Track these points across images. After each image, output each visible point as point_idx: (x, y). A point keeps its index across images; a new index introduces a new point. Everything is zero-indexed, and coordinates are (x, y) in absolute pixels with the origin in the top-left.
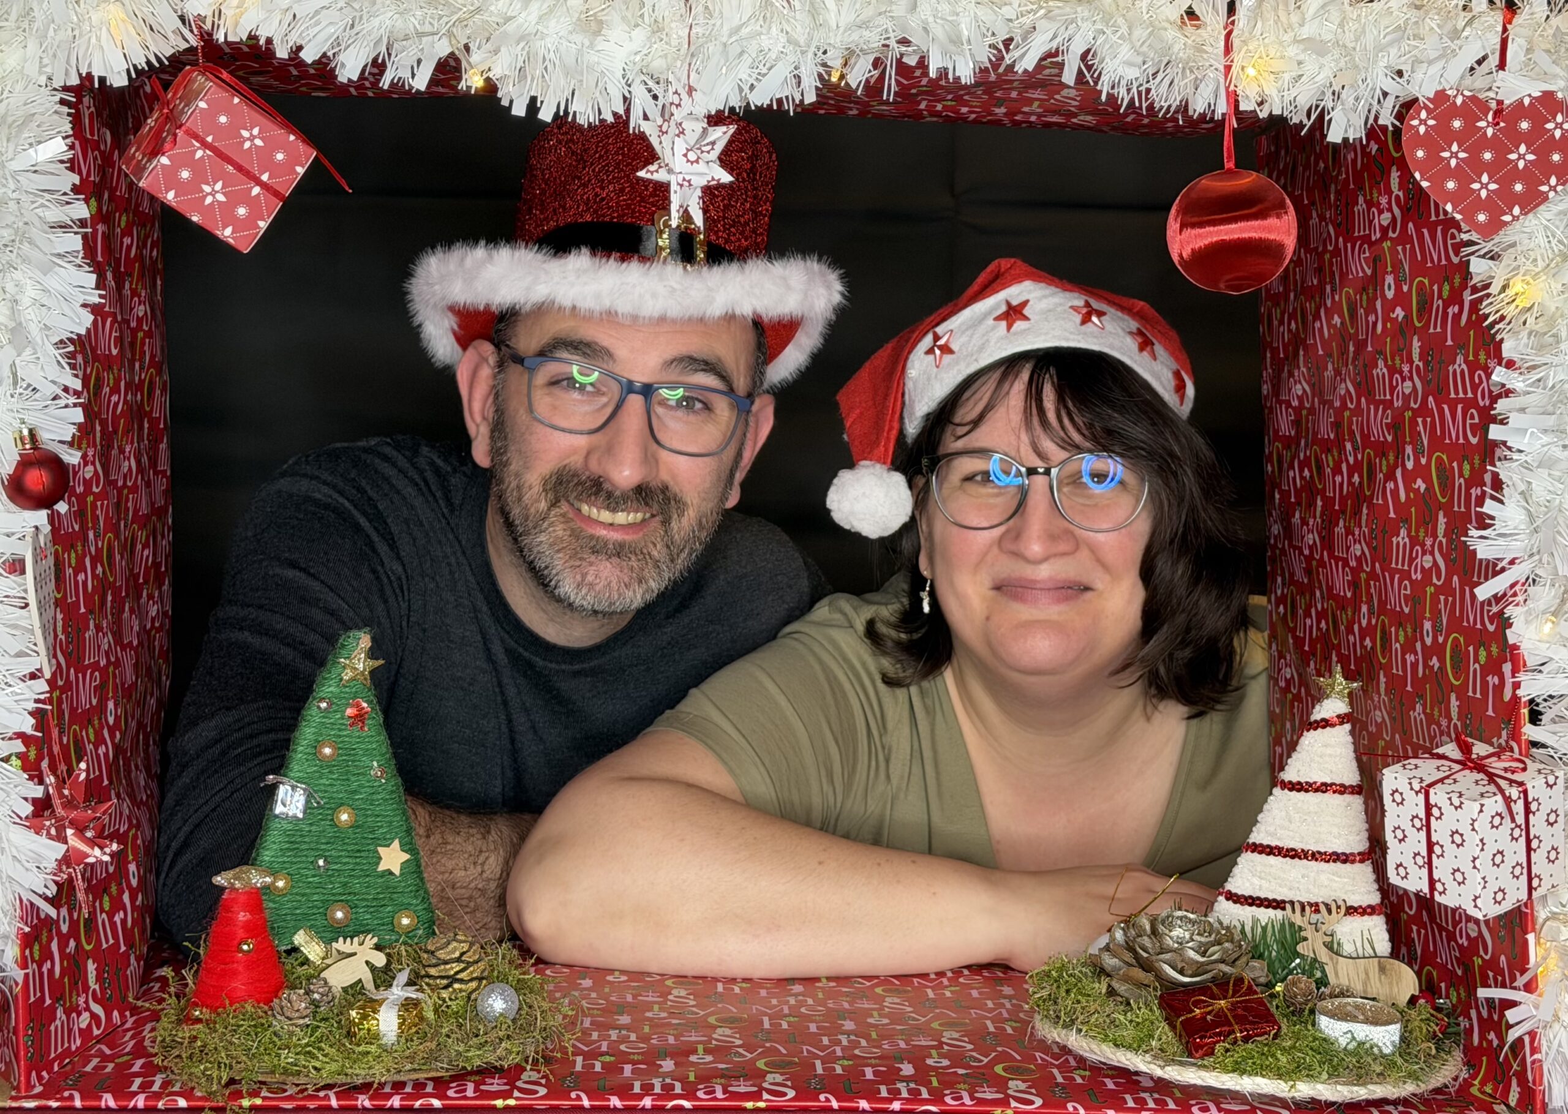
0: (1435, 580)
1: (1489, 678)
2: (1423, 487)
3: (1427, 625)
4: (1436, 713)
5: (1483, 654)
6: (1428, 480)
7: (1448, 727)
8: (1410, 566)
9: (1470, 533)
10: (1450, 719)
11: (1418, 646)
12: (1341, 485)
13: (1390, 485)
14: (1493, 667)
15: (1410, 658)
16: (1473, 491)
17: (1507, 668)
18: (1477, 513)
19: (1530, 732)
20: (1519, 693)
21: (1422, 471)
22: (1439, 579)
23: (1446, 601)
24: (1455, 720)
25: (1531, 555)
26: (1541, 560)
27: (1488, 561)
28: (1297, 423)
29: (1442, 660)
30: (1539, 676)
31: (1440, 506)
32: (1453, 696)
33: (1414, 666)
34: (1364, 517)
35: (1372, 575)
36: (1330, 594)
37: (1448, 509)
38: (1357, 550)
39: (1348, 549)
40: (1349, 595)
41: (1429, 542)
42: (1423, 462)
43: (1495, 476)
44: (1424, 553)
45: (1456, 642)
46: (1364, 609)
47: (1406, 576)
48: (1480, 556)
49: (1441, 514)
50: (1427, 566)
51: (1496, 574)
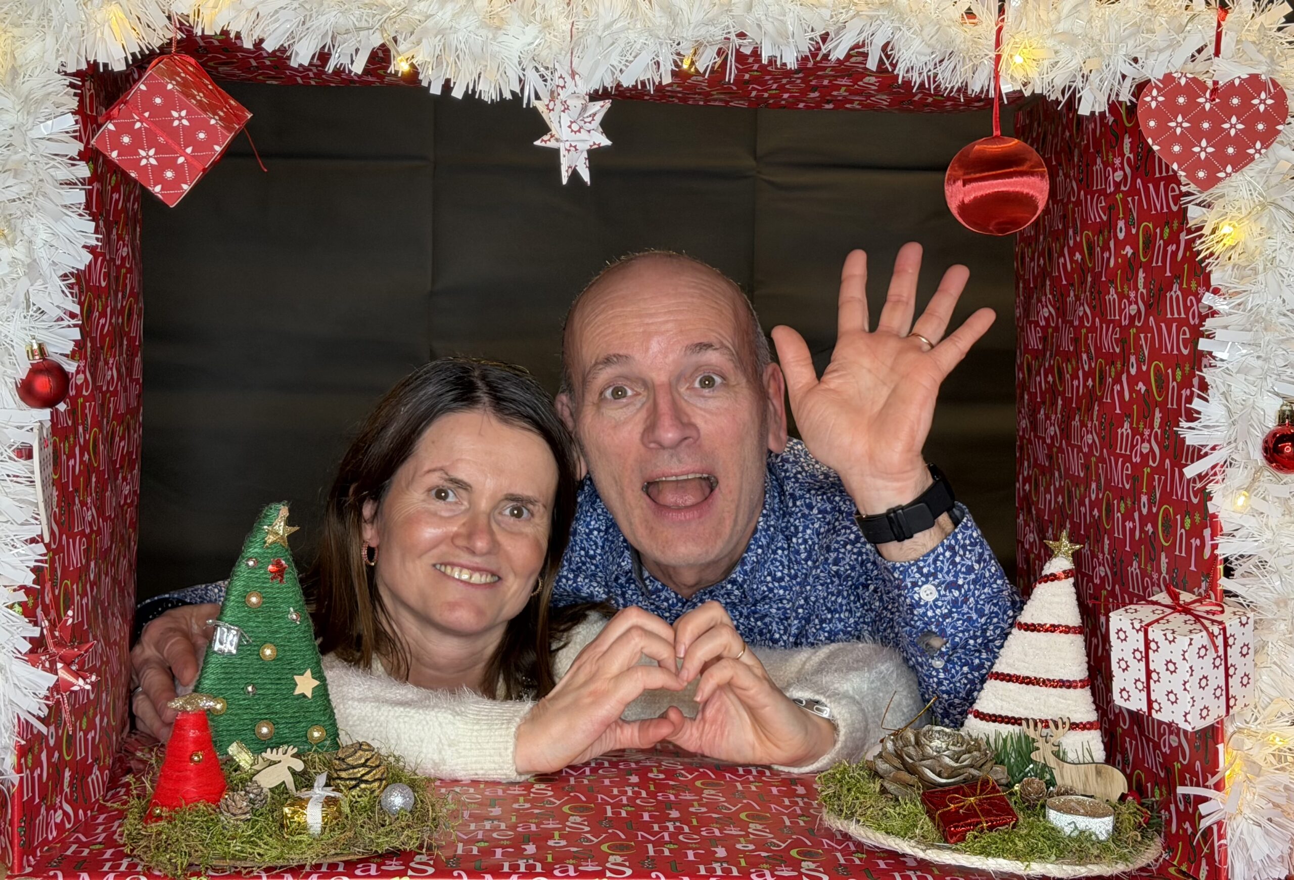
0: (1151, 463)
1: (1193, 541)
2: (1143, 388)
3: (1144, 499)
4: (1149, 568)
5: (1188, 521)
7: (1159, 579)
8: (1131, 451)
9: (1181, 424)
10: (1160, 573)
11: (1136, 515)
12: (1078, 387)
13: (1117, 387)
14: (1196, 531)
15: (1129, 525)
16: (1183, 392)
17: (1207, 532)
18: (1186, 408)
20: (1217, 552)
21: (1143, 376)
22: (1154, 461)
23: (1160, 479)
24: (1164, 574)
25: (1229, 443)
26: (1236, 448)
27: (1194, 447)
28: (1044, 339)
29: (1155, 526)
30: (1233, 539)
31: (1157, 404)
32: (1163, 555)
33: (1133, 531)
34: (1095, 413)
35: (1101, 459)
36: (1067, 474)
37: (1163, 406)
38: (1089, 439)
39: (1082, 438)
40: (1082, 475)
41: (1147, 432)
42: (1144, 368)
43: (1202, 379)
44: (1143, 441)
45: (1166, 512)
46: (1094, 486)
47: (1128, 459)
48: (1188, 442)
49: (1157, 410)
50: (1145, 451)
51: (1200, 457)
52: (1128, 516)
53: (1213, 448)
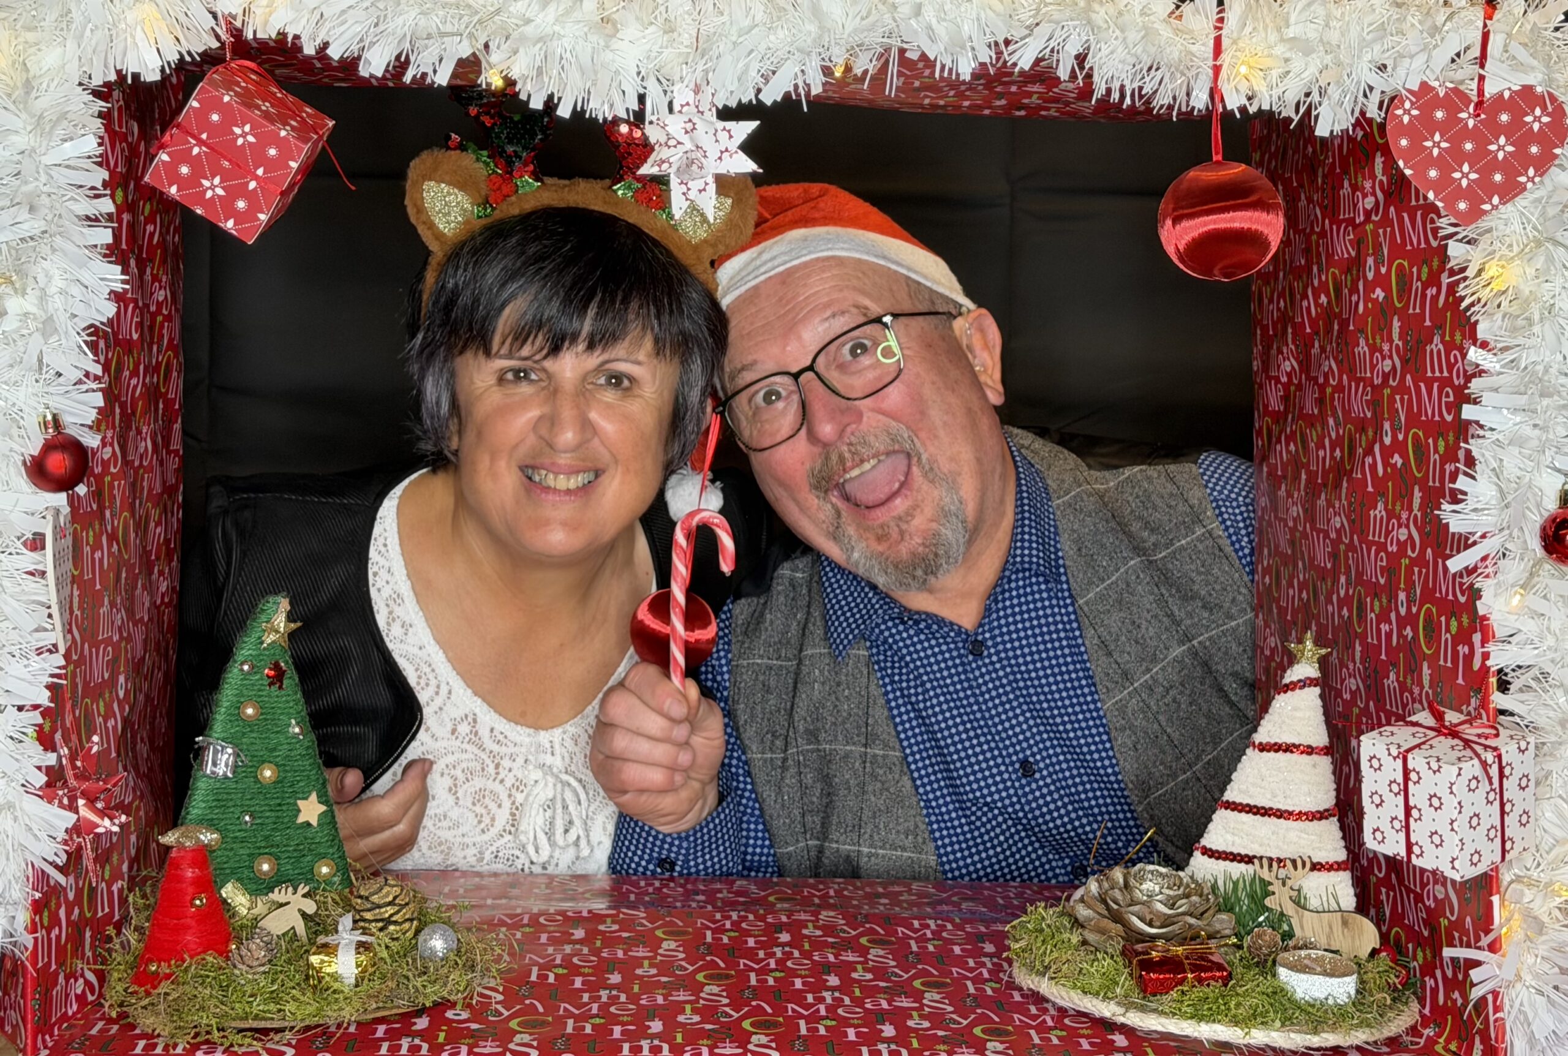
0: (1409, 552)
1: (1460, 648)
2: (1400, 462)
3: (1402, 596)
4: (1409, 681)
5: (1454, 624)
6: (1405, 456)
7: (1420, 695)
8: (1386, 538)
9: (1443, 507)
10: (1422, 687)
11: (1393, 616)
12: (1324, 459)
13: (1369, 460)
14: (1464, 637)
15: (1384, 628)
16: (1447, 467)
17: (1477, 638)
18: (1451, 489)
19: (1498, 700)
20: (1488, 663)
21: (1399, 447)
22: (1413, 551)
23: (1420, 572)
24: (1427, 688)
25: (1502, 530)
26: (1510, 535)
27: (1460, 535)
28: (1286, 398)
29: (1415, 630)
30: (1507, 647)
31: (1416, 481)
32: (1425, 665)
33: (1389, 635)
34: (1344, 491)
35: (1351, 547)
36: (1312, 565)
37: (1423, 483)
38: (1337, 522)
39: (1329, 521)
40: (1329, 566)
41: (1404, 515)
42: (1401, 437)
43: (1468, 452)
44: (1400, 526)
45: (1429, 612)
46: (1343, 579)
47: (1382, 547)
48: (1452, 529)
49: (1416, 488)
50: (1403, 538)
51: (1467, 547)
52: (1383, 617)
53: (1483, 536)
